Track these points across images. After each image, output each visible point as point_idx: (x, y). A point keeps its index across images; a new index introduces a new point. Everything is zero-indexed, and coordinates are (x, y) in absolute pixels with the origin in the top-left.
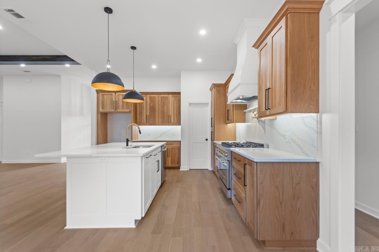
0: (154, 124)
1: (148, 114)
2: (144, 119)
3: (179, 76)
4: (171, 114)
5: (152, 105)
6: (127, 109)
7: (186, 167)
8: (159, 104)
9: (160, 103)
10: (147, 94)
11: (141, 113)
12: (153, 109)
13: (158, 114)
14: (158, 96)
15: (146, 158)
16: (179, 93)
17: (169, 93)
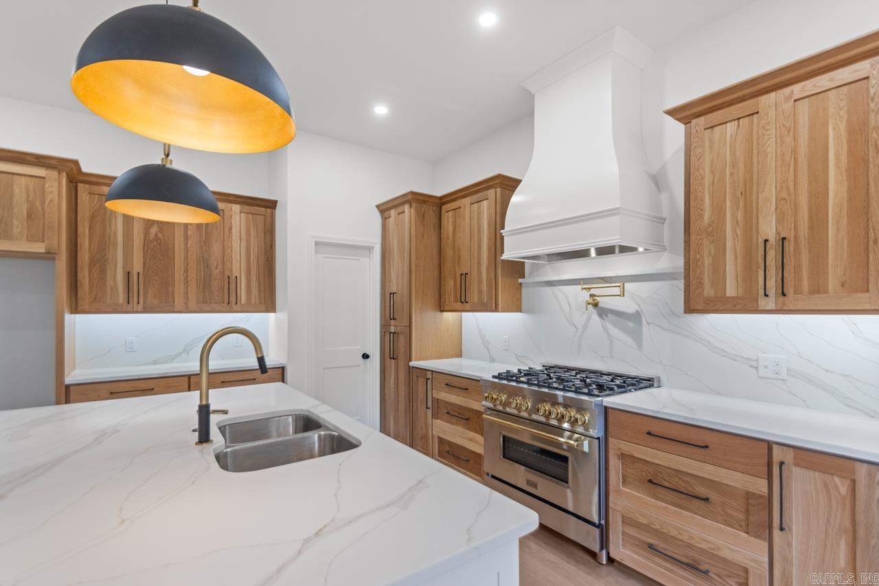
0: (165, 305)
1: (137, 267)
2: (114, 289)
4: (236, 273)
5: (156, 234)
6: (31, 239)
17: (231, 199)
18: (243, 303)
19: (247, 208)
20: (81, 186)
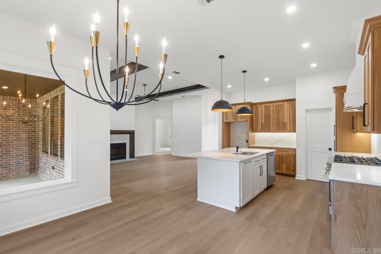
0: (269, 131)
1: (263, 122)
2: (259, 126)
3: (294, 82)
4: (286, 121)
5: (267, 114)
6: (244, 118)
7: (303, 176)
9: (275, 111)
10: (262, 104)
11: (257, 121)
12: (267, 117)
13: (273, 122)
14: (273, 105)
15: (245, 163)
16: (294, 100)
17: (285, 101)
18: (288, 129)
19: (289, 102)
20: (254, 106)
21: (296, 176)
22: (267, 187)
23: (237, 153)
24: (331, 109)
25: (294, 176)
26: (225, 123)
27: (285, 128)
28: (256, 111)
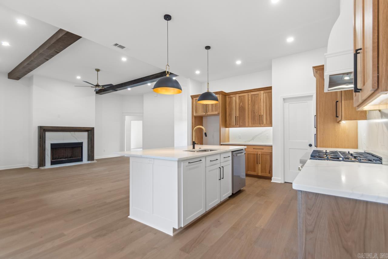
0: (243, 125)
1: (238, 115)
2: (233, 121)
3: (270, 68)
4: (262, 114)
5: (242, 105)
6: (216, 111)
7: (280, 178)
8: (249, 103)
9: (250, 101)
10: (236, 94)
11: (230, 115)
12: (242, 109)
13: (248, 115)
14: (248, 94)
15: (189, 163)
16: (270, 88)
17: (261, 89)
18: (265, 123)
19: (266, 91)
20: (227, 96)
21: (272, 178)
22: (232, 194)
23: (194, 150)
24: (312, 96)
25: (270, 178)
26: (195, 117)
27: (261, 122)
28: (229, 103)
